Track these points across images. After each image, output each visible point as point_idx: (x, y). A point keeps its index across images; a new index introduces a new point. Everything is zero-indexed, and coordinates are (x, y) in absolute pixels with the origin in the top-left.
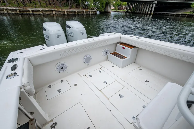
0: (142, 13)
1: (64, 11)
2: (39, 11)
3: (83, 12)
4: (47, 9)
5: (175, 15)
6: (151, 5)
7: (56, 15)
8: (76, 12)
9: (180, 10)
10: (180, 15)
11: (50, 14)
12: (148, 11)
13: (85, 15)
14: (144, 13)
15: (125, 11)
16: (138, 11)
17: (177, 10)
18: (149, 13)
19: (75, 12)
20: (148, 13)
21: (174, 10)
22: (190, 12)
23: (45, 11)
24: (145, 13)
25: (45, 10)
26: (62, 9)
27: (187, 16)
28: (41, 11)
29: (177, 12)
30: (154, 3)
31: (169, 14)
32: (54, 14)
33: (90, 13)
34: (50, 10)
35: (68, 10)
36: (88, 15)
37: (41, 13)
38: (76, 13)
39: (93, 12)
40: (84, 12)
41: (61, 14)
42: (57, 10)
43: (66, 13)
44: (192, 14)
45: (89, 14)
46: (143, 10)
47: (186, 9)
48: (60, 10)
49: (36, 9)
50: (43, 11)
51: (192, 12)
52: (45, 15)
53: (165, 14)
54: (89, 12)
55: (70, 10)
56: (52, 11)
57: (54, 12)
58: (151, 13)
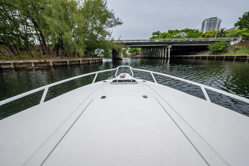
0: (158, 57)
1: (49, 62)
2: (9, 64)
3: (79, 61)
4: (22, 61)
5: (194, 57)
6: (166, 49)
7: (36, 67)
8: (68, 62)
9: (198, 52)
10: (200, 58)
11: (26, 67)
12: (164, 55)
13: (82, 64)
14: (160, 57)
15: (140, 56)
16: (154, 56)
17: (195, 52)
18: (166, 57)
19: (66, 62)
20: (164, 57)
21: (191, 53)
22: (210, 54)
23: (20, 64)
24: (162, 57)
25: (18, 62)
26: (45, 60)
27: (207, 58)
28: (12, 64)
29: (195, 55)
30: (168, 47)
31: (188, 57)
32: (32, 66)
33: (90, 62)
34: (27, 62)
35: (55, 60)
36: (87, 64)
37: (12, 66)
38: (68, 64)
39: (96, 61)
40: (81, 61)
41: (44, 66)
42: (37, 61)
43: (51, 64)
44: (212, 55)
45: (89, 64)
46: (158, 55)
47: (204, 51)
48: (43, 61)
49: (4, 62)
50: (17, 64)
51: (212, 54)
52: (19, 68)
53: (183, 57)
54: (89, 60)
55: (58, 61)
56: (31, 63)
57: (32, 65)
58: (167, 57)
